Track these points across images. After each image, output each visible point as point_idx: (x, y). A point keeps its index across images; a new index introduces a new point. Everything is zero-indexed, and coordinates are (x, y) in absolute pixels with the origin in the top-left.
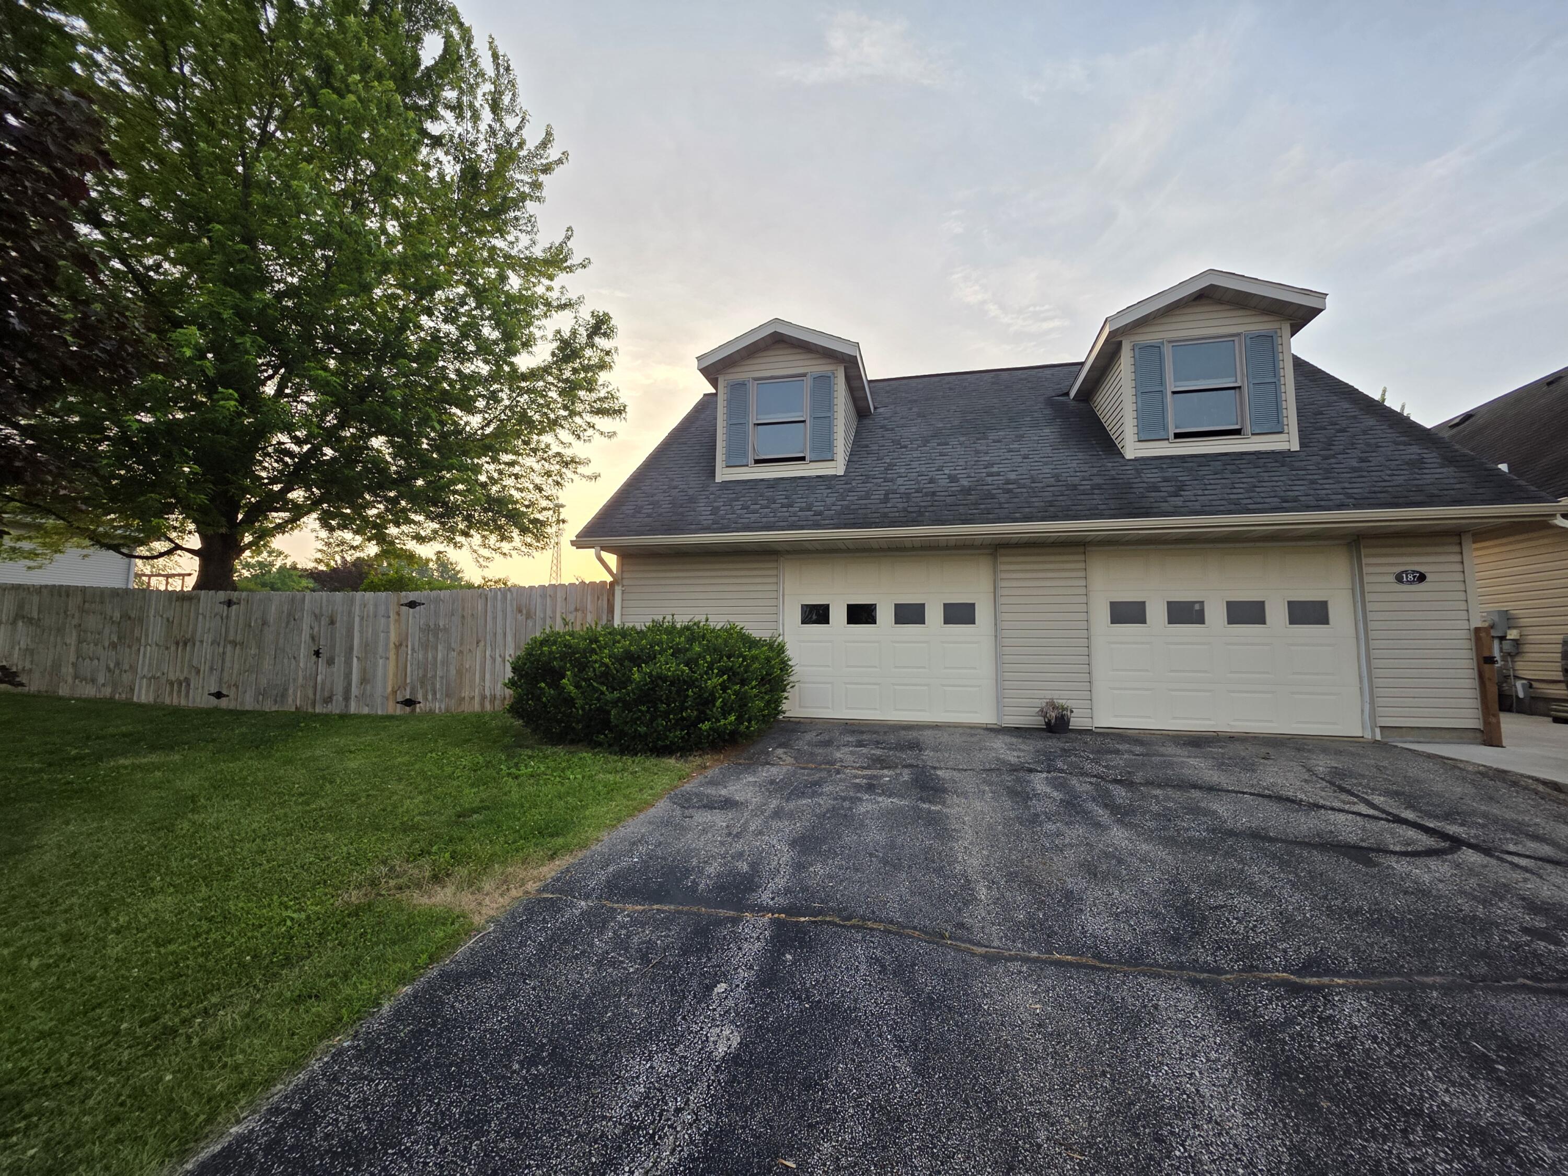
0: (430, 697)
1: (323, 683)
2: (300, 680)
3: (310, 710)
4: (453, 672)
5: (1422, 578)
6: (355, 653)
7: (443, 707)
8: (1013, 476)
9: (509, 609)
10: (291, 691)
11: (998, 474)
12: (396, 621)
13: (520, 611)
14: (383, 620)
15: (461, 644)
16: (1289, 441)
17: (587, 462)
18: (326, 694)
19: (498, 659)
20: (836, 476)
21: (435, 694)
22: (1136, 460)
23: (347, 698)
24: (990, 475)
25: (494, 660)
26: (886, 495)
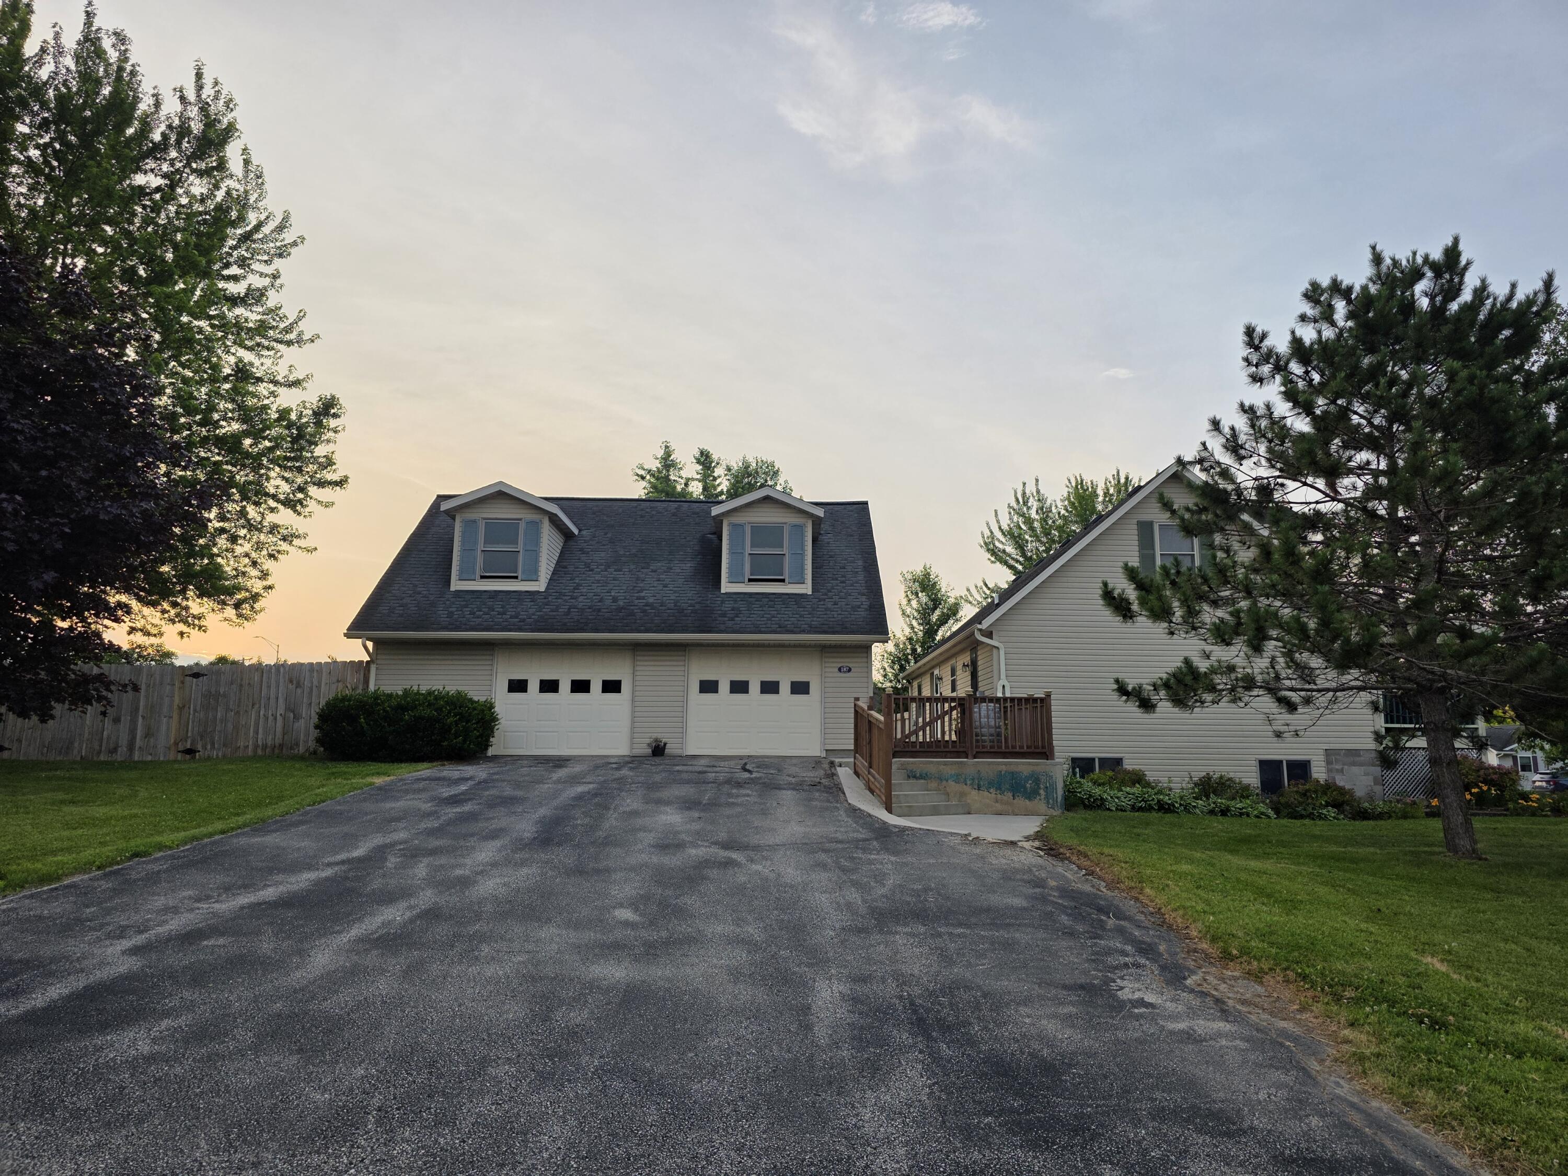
0: (209, 747)
1: (109, 738)
2: (86, 735)
3: (95, 759)
4: (230, 726)
5: (850, 670)
6: (141, 713)
7: (220, 754)
8: (651, 600)
9: (281, 680)
10: (76, 745)
11: (643, 598)
12: (180, 688)
13: (291, 681)
14: (168, 687)
15: (239, 706)
16: (806, 589)
17: (305, 536)
18: (112, 746)
19: (271, 718)
20: (538, 592)
21: (213, 744)
22: (726, 593)
23: (131, 747)
24: (638, 598)
25: (267, 718)
26: (569, 609)
